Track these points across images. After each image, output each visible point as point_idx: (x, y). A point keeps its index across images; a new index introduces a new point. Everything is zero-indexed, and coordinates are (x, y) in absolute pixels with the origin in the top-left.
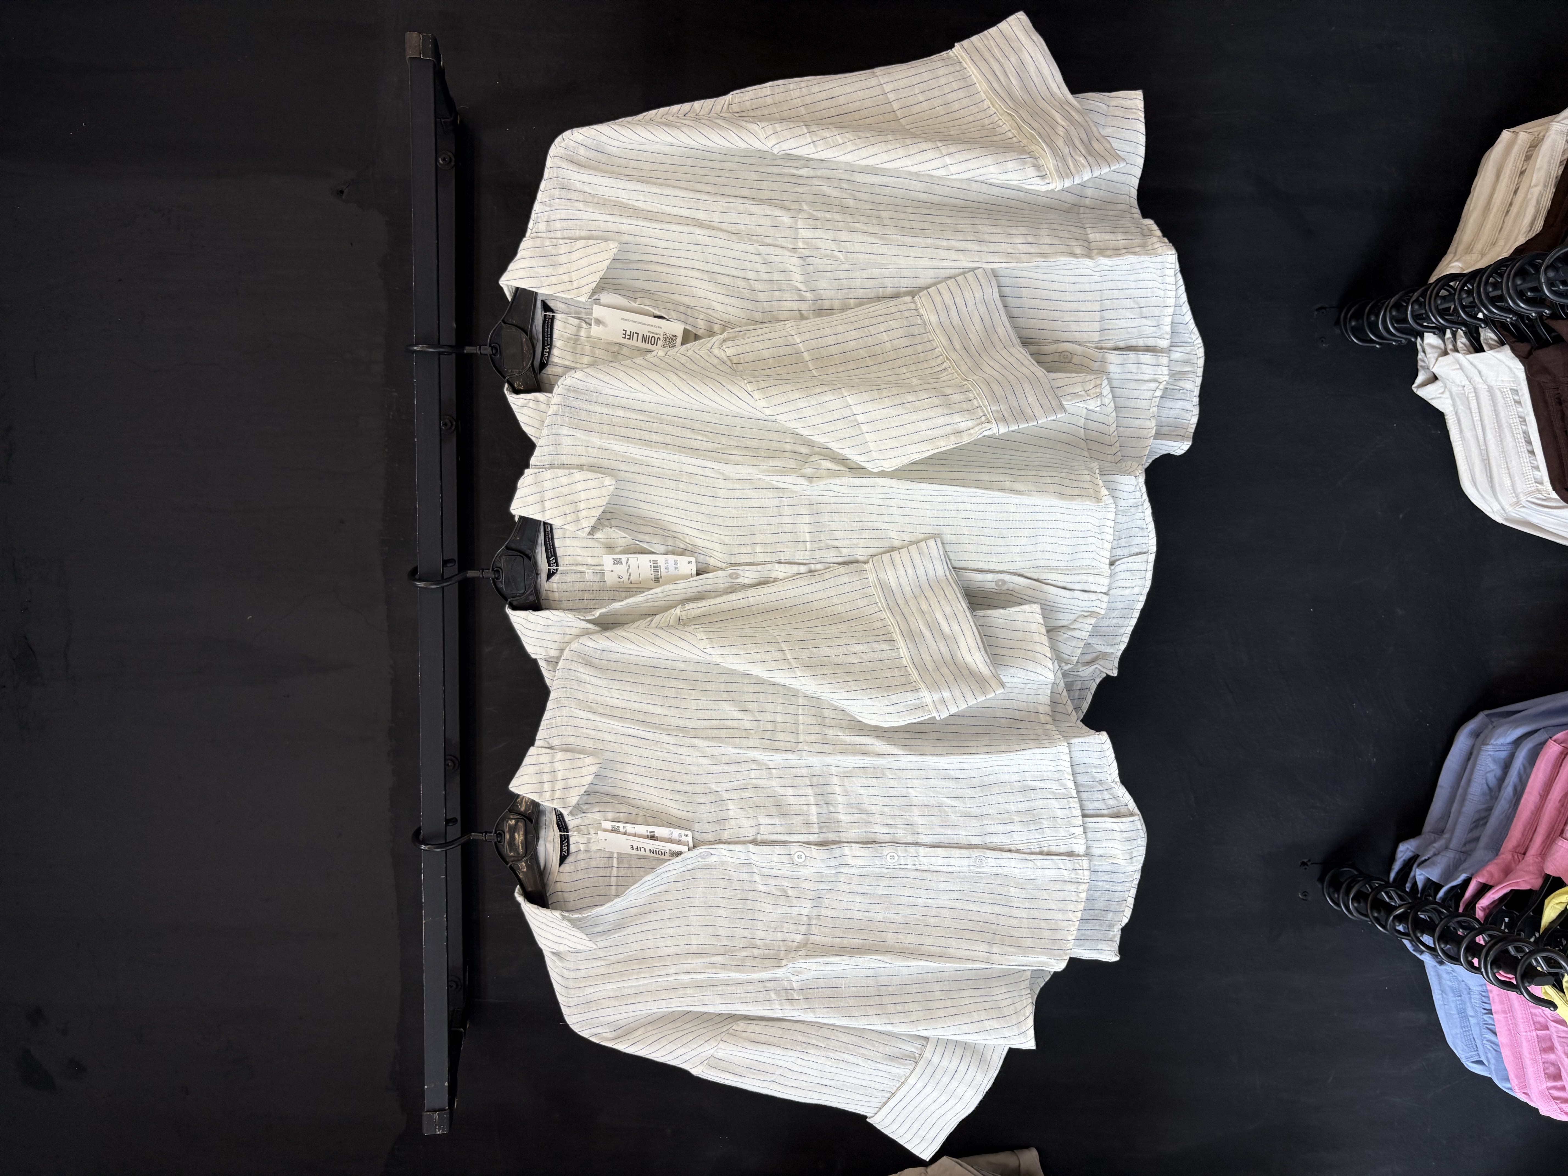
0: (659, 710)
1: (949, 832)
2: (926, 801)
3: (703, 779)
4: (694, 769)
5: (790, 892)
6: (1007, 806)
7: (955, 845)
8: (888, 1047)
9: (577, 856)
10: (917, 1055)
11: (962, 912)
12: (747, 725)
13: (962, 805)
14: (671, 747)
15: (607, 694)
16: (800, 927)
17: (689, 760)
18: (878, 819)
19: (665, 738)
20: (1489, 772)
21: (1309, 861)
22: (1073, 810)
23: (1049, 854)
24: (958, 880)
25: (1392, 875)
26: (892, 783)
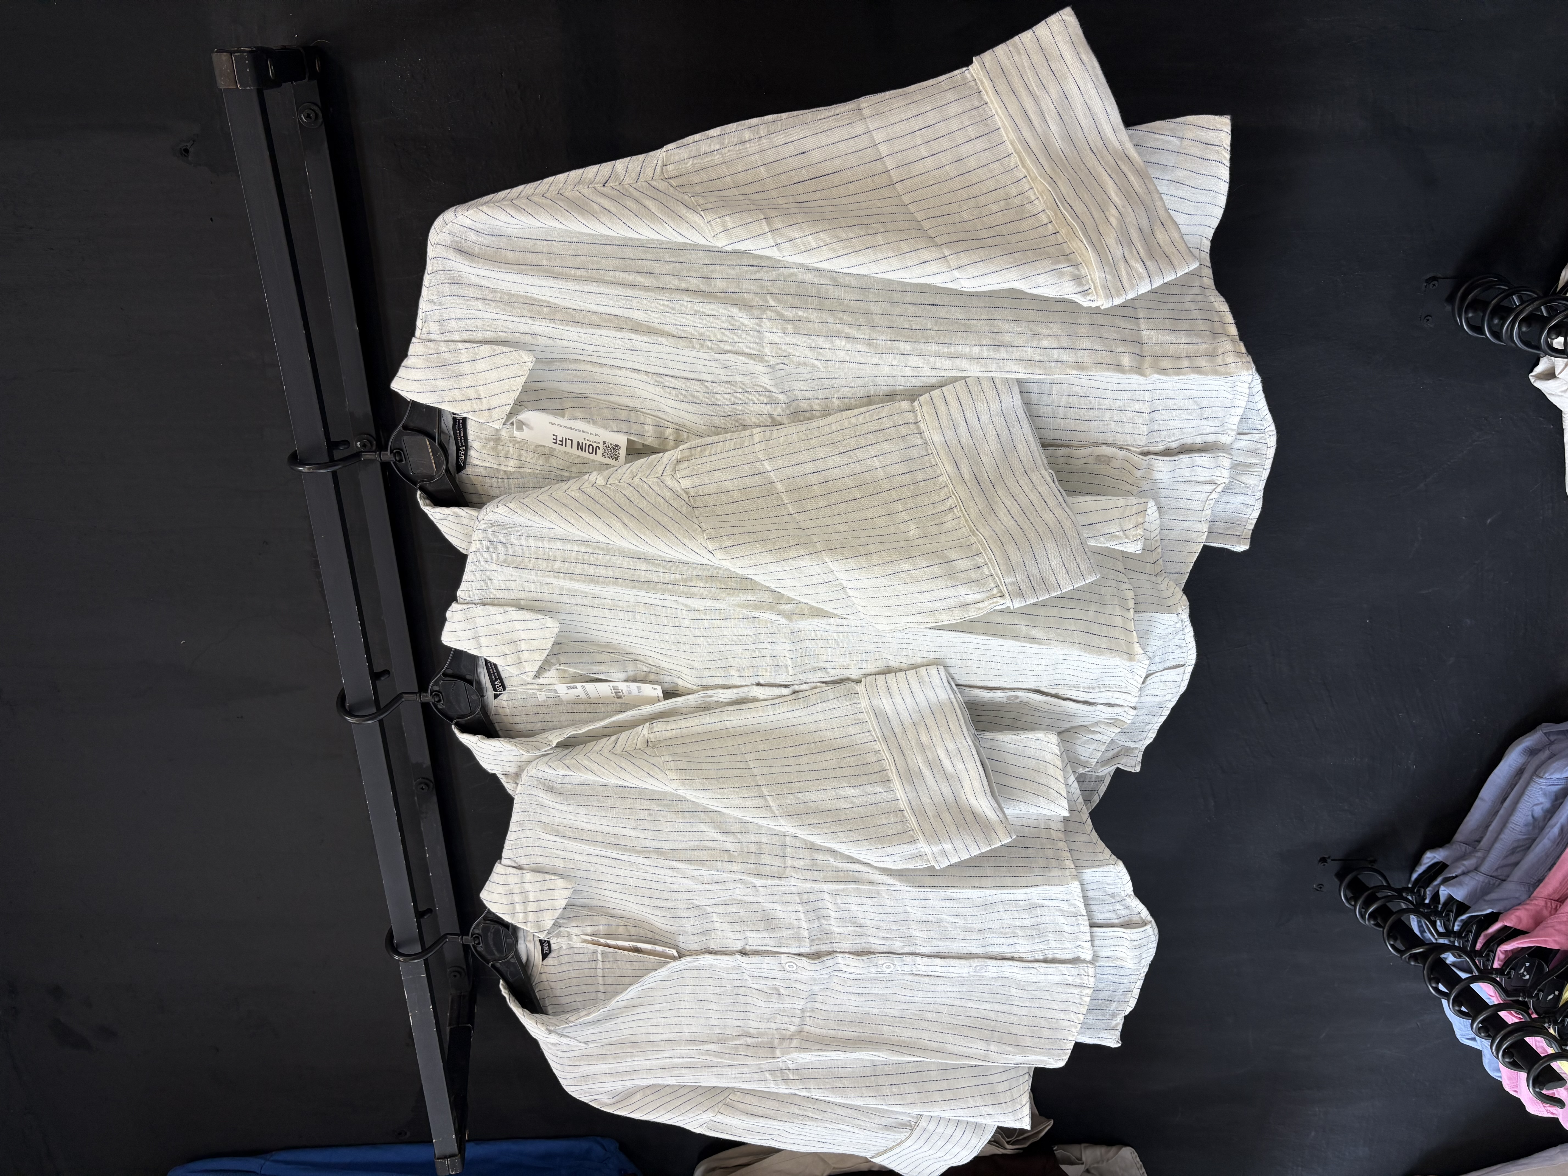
0: (632, 833)
1: (948, 944)
2: (924, 918)
3: (685, 896)
4: (675, 888)
5: (782, 991)
6: (1011, 922)
7: (954, 955)
8: (884, 1118)
9: (559, 951)
10: (913, 1123)
11: (960, 1008)
12: (729, 846)
13: (963, 921)
14: (648, 868)
15: (573, 818)
16: (793, 1019)
17: (668, 879)
18: (873, 932)
19: (641, 860)
20: (1536, 805)
21: (1329, 857)
22: (1081, 926)
23: (1054, 961)
24: (957, 983)
25: (1415, 876)
26: (888, 902)
